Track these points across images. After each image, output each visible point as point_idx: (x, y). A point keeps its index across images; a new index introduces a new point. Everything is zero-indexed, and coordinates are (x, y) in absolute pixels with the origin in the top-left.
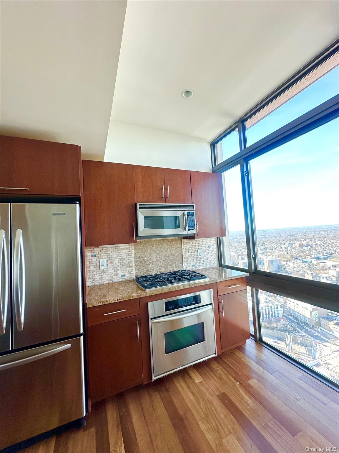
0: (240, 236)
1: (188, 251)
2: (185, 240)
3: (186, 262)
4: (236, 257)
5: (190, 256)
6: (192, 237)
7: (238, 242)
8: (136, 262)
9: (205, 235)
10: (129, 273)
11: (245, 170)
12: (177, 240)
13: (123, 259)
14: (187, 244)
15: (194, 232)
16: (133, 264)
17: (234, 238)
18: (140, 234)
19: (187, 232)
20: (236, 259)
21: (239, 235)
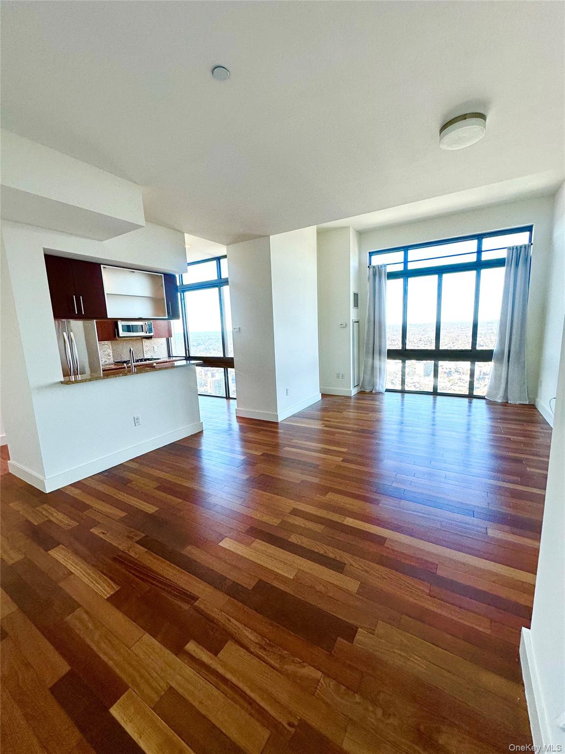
0: (209, 341)
1: (147, 346)
2: (144, 339)
3: (146, 353)
4: (203, 374)
5: (149, 350)
6: (150, 338)
7: (206, 349)
8: (113, 352)
9: (159, 336)
10: (109, 359)
11: (182, 298)
12: (140, 339)
13: (105, 351)
14: (146, 343)
15: (152, 334)
16: (111, 354)
17: (199, 344)
18: (120, 335)
19: (148, 334)
20: (203, 376)
21: (207, 338)
